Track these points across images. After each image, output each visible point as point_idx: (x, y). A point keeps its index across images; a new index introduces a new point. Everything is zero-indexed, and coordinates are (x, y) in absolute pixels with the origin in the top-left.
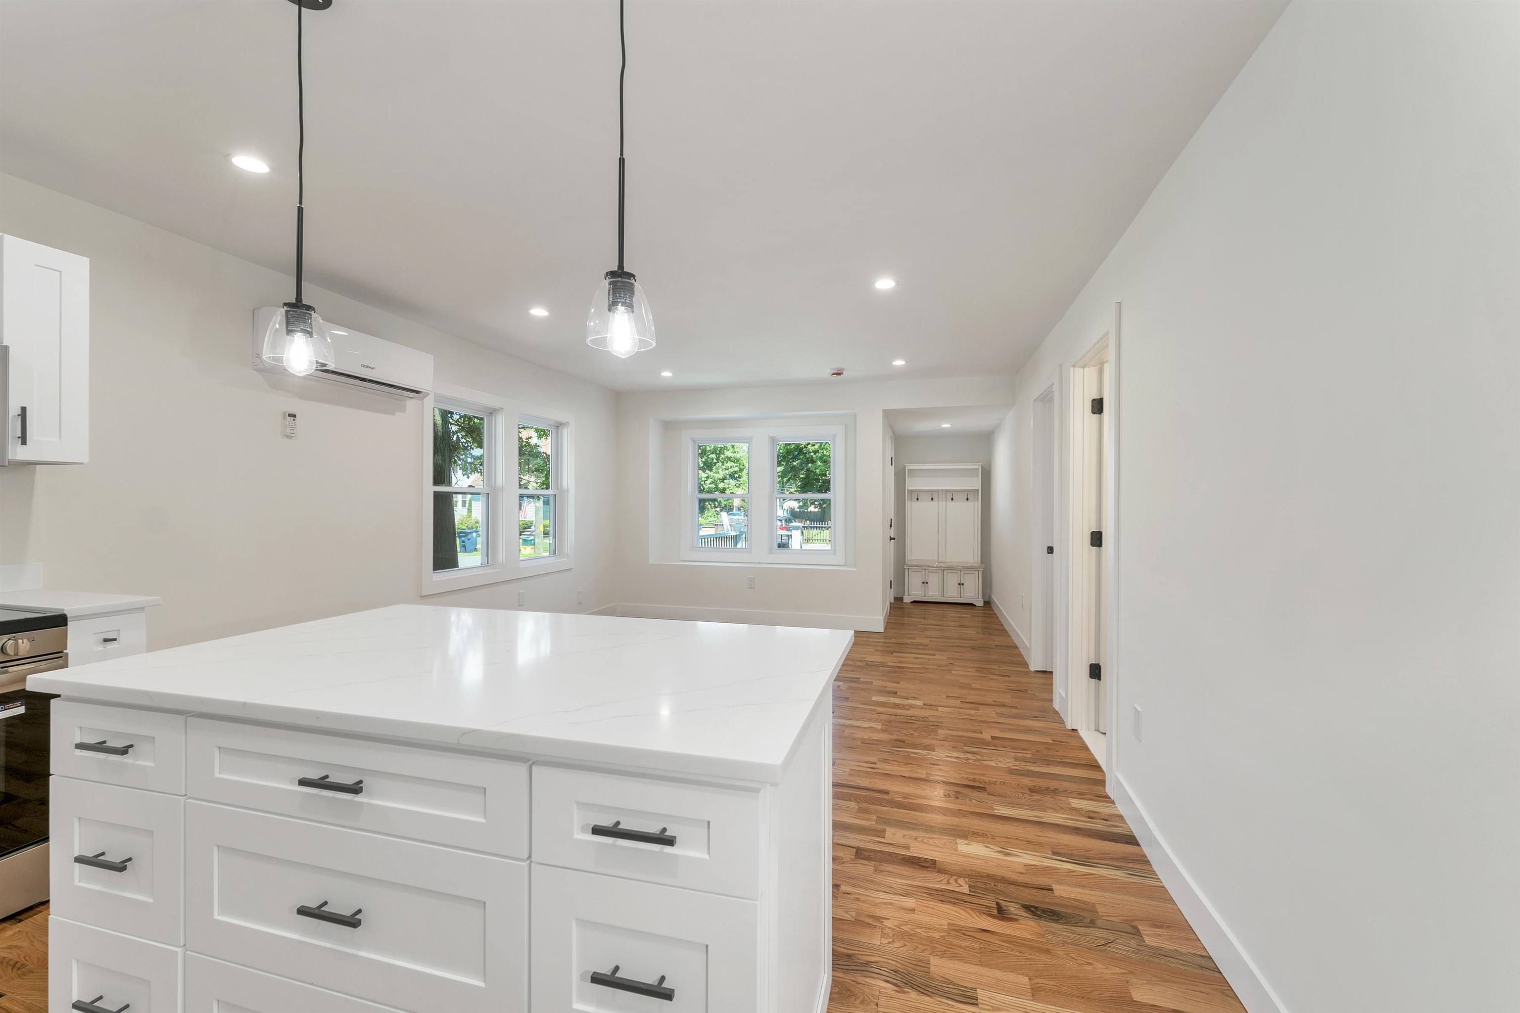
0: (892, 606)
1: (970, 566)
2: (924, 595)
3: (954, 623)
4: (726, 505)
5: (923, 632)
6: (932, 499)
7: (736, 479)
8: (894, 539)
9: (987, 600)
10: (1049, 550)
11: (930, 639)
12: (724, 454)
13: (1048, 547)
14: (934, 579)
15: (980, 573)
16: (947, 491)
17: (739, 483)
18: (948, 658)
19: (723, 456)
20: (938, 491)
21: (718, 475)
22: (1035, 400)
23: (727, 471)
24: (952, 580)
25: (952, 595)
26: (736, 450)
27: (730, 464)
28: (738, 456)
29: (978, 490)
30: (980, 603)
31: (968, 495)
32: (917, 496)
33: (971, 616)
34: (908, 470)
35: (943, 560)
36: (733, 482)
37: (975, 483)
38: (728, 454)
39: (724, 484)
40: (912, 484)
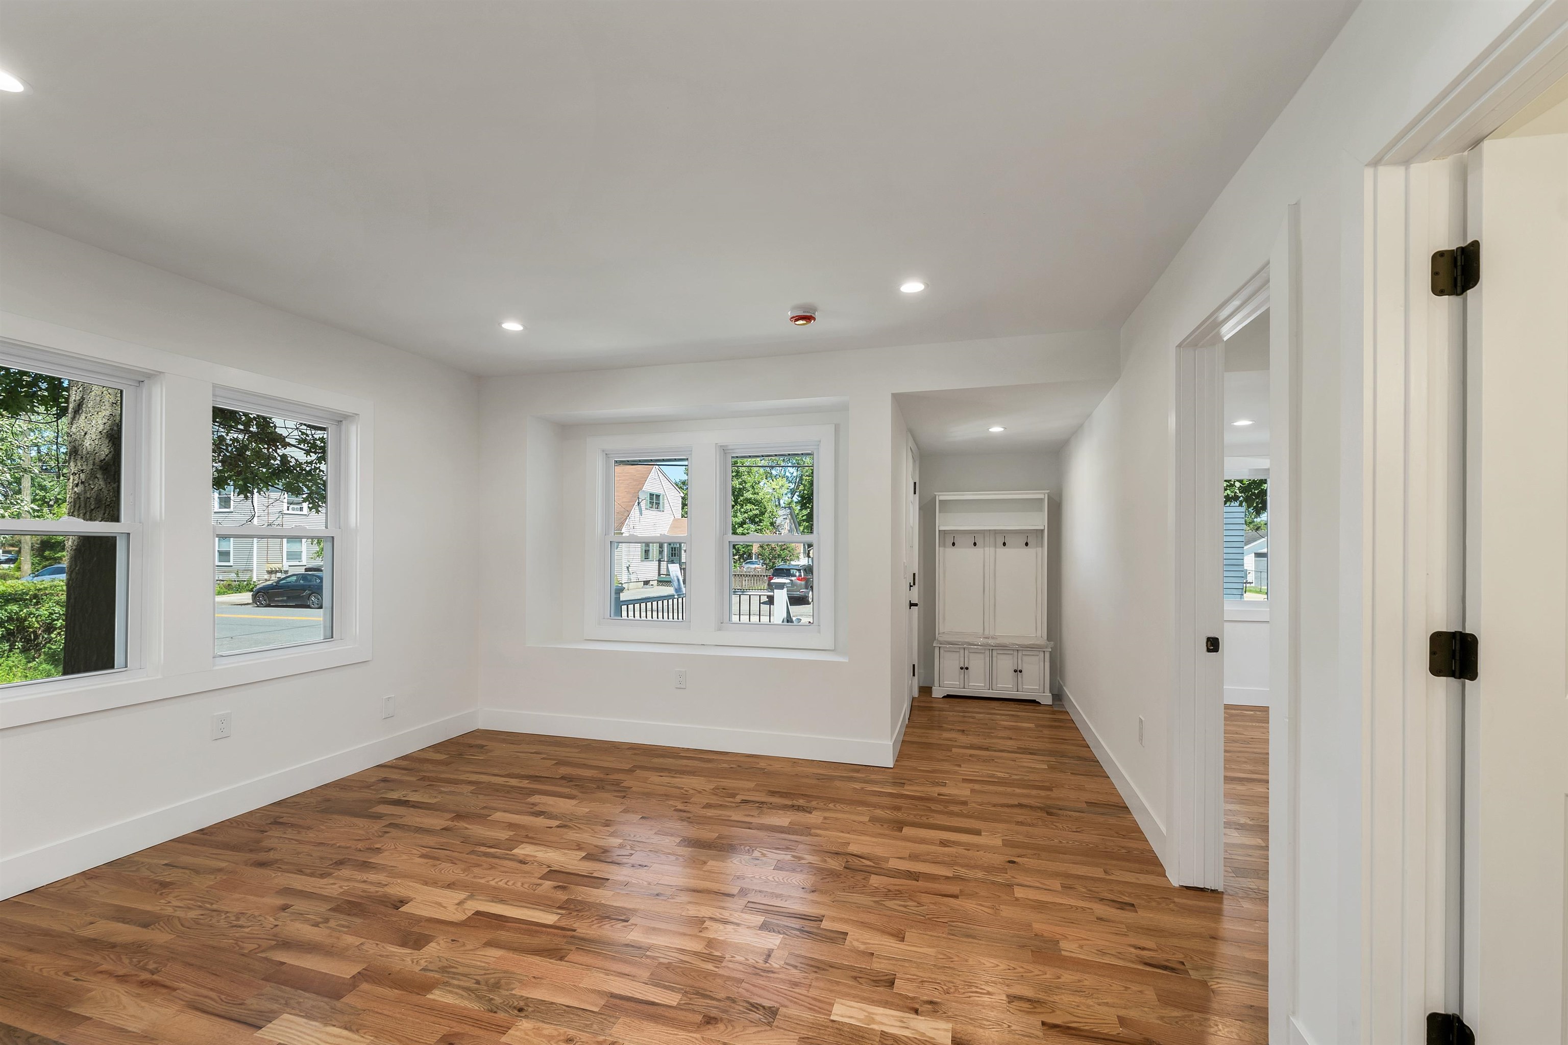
0: (915, 704)
1: (1033, 644)
2: (962, 686)
3: (1010, 743)
4: (744, 553)
5: (960, 766)
6: (975, 544)
7: (756, 523)
8: (916, 605)
9: (1056, 693)
10: (1209, 643)
11: (971, 785)
12: (742, 496)
13: (1209, 639)
14: (977, 664)
15: (1047, 655)
16: (996, 532)
17: (759, 527)
18: (1006, 843)
19: (742, 498)
20: (983, 532)
21: (737, 519)
22: (1179, 346)
23: (746, 515)
24: (1005, 664)
25: (1005, 687)
26: (756, 491)
27: (749, 506)
28: (759, 498)
29: (1042, 531)
30: (1046, 699)
31: (1027, 539)
32: (953, 539)
33: (1037, 726)
34: (939, 501)
35: (992, 633)
36: (753, 527)
37: (1039, 521)
38: (748, 495)
39: (742, 529)
40: (945, 522)
